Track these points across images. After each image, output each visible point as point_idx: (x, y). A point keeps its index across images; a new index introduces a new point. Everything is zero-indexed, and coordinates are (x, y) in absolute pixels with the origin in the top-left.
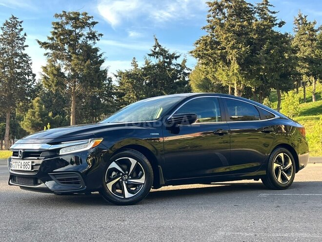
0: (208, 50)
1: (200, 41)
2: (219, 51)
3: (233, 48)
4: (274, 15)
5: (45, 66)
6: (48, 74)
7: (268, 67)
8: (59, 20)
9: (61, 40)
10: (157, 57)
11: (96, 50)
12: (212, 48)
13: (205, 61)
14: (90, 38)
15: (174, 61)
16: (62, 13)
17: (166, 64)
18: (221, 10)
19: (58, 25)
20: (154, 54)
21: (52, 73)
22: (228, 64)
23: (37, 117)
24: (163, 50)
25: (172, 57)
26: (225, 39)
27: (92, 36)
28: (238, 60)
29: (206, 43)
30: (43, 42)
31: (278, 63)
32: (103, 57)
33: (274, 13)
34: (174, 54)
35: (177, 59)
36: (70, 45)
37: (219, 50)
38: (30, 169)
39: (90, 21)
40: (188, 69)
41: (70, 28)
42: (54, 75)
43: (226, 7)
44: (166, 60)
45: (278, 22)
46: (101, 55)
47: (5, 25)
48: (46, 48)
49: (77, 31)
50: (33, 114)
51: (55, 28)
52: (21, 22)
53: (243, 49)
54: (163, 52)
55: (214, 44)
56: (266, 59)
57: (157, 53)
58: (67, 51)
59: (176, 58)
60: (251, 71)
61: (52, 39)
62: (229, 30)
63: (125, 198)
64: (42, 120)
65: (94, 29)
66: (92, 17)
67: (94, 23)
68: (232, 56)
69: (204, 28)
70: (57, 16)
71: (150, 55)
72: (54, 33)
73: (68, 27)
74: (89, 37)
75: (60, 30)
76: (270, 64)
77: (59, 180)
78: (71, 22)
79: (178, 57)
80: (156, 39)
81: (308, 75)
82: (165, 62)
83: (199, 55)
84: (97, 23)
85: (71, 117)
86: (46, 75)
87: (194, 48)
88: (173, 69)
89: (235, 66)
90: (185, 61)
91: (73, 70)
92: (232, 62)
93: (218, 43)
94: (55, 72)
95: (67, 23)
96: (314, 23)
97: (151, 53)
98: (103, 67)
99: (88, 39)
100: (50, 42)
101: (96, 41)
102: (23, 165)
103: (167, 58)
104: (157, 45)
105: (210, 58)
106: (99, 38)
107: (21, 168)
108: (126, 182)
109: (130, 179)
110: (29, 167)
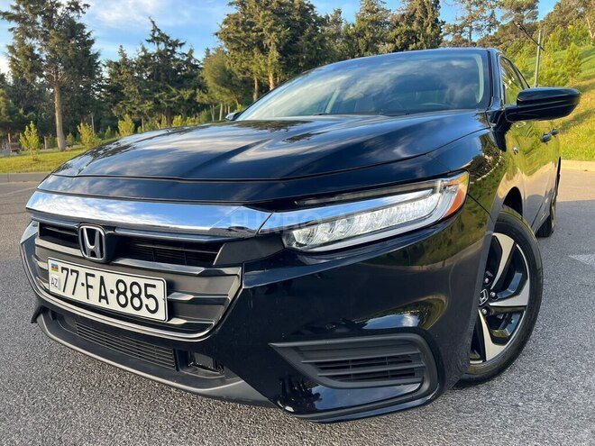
0: (239, 32)
1: (229, 20)
2: (255, 34)
3: (271, 30)
5: (11, 44)
6: (17, 56)
7: (309, 57)
9: (31, 10)
10: (158, 44)
11: (82, 26)
12: (245, 30)
13: (235, 46)
14: (73, 10)
15: (178, 50)
17: (169, 53)
20: (154, 40)
21: (24, 54)
22: (264, 51)
24: (162, 35)
25: (175, 44)
26: (263, 17)
27: (75, 7)
28: (278, 46)
29: (237, 23)
30: (4, 11)
32: (91, 37)
34: (177, 40)
35: (183, 47)
36: (45, 18)
37: (253, 32)
38: (161, 315)
40: (196, 60)
42: (27, 57)
44: (168, 48)
46: (89, 34)
48: (10, 19)
53: (283, 32)
54: (164, 38)
55: (248, 25)
56: (308, 47)
57: (157, 39)
58: (40, 26)
59: (181, 45)
60: (288, 61)
61: (17, 8)
64: (11, 118)
68: (271, 40)
69: (231, 4)
71: (149, 41)
74: (70, 8)
79: (183, 44)
80: (153, 22)
82: (168, 50)
85: (57, 114)
86: (14, 57)
88: (178, 59)
89: (274, 54)
90: (191, 51)
91: (53, 51)
92: (271, 48)
93: (252, 24)
94: (28, 53)
97: (150, 38)
98: (94, 49)
99: (70, 11)
100: (15, 12)
101: (81, 14)
102: (116, 292)
103: (170, 45)
104: (156, 29)
105: (242, 43)
106: (85, 10)
107: (104, 301)
108: (485, 311)
109: (495, 299)
110: (153, 307)
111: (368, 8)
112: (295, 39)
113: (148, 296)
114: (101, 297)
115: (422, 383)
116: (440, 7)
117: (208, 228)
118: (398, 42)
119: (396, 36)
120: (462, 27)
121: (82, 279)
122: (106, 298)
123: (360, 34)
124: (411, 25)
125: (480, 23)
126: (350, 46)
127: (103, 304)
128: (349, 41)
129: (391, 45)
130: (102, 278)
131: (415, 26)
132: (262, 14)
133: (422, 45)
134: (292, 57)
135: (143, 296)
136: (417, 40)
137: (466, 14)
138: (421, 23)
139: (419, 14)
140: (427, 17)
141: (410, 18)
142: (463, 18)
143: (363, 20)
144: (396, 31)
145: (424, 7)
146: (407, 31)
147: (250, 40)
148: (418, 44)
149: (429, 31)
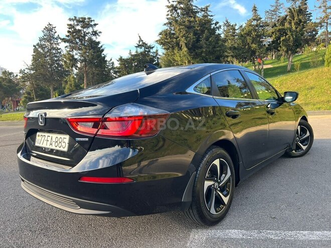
0: (167, 39)
1: (162, 33)
2: (175, 40)
3: (183, 37)
4: (211, 18)
7: (208, 50)
8: (72, 23)
10: (141, 48)
11: (99, 43)
12: (170, 38)
13: (166, 47)
14: (94, 35)
15: (151, 51)
16: (74, 18)
17: (146, 53)
18: (176, 11)
19: (71, 26)
20: (139, 46)
21: (69, 59)
22: (180, 49)
23: (73, 87)
24: (144, 43)
25: (150, 47)
26: (179, 30)
27: (95, 33)
29: (166, 34)
30: (62, 38)
31: (215, 47)
32: (103, 48)
33: (212, 16)
36: (80, 40)
37: (175, 38)
39: (92, 23)
40: (160, 55)
41: (80, 28)
43: (180, 9)
45: (214, 22)
46: (102, 46)
47: (45, 29)
48: (65, 42)
49: (85, 30)
50: (71, 85)
51: (69, 28)
52: (55, 27)
54: (144, 45)
55: (172, 35)
56: (206, 44)
57: (140, 45)
58: (79, 44)
60: (196, 53)
61: (68, 36)
62: (180, 24)
65: (95, 29)
66: (94, 20)
67: (95, 25)
68: (183, 42)
69: (165, 24)
70: (70, 20)
71: (136, 47)
72: (69, 32)
73: (78, 28)
74: (92, 34)
75: (73, 29)
76: (209, 48)
78: (80, 24)
79: (153, 47)
80: (140, 37)
81: (233, 56)
82: (146, 51)
83: (162, 43)
84: (97, 24)
87: (158, 38)
88: (151, 55)
89: (185, 49)
91: (83, 56)
92: (183, 46)
93: (174, 34)
94: (71, 58)
95: (78, 25)
96: (236, 25)
97: (137, 45)
98: (103, 54)
99: (92, 36)
100: (67, 38)
101: (98, 37)
103: (147, 49)
104: (141, 40)
105: (169, 45)
106: (100, 34)
111: (254, 18)
112: (198, 40)
119: (273, 33)
120: (320, 23)
123: (249, 34)
124: (284, 25)
126: (243, 41)
128: (243, 38)
131: (287, 25)
132: (178, 28)
133: (289, 37)
134: (199, 51)
136: (286, 34)
137: (323, 15)
138: (290, 23)
139: (289, 18)
140: (294, 19)
141: (283, 21)
142: (321, 18)
144: (273, 30)
145: (292, 13)
146: (279, 29)
147: (173, 43)
148: (287, 36)
149: (294, 28)
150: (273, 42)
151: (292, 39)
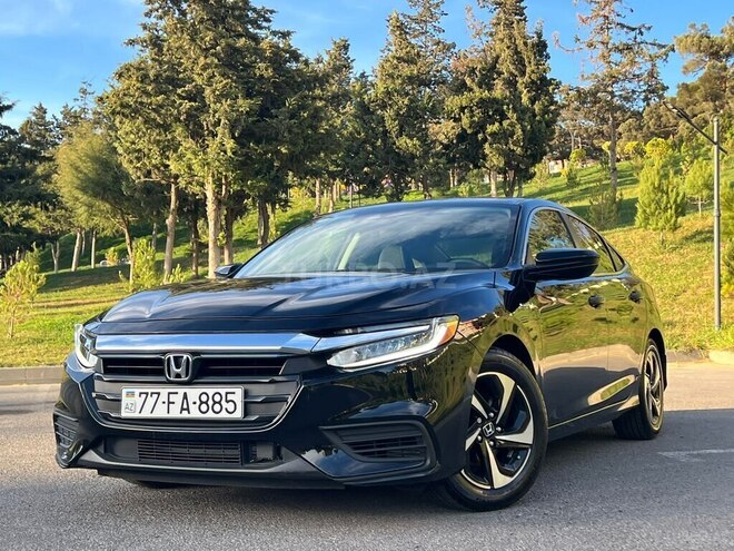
1: (128, 70)
2: (184, 102)
12: (160, 92)
28: (232, 127)
29: (146, 76)
38: (238, 414)
55: (167, 83)
56: (290, 130)
63: (493, 488)
68: (219, 111)
69: (132, 42)
77: (355, 446)
89: (223, 142)
92: (219, 129)
102: (198, 403)
105: (153, 115)
107: (185, 413)
108: (492, 443)
109: (501, 433)
110: (231, 410)
113: (227, 401)
114: (182, 409)
115: (425, 461)
116: (548, 57)
117: (279, 348)
118: (465, 121)
119: (462, 109)
120: (594, 93)
121: (164, 397)
122: (188, 409)
123: (386, 100)
124: (490, 88)
125: (629, 86)
127: (185, 415)
129: (452, 123)
130: (185, 394)
131: (499, 91)
132: (202, 61)
133: (512, 125)
135: (223, 402)
136: (504, 117)
137: (602, 70)
138: (511, 83)
139: (506, 67)
140: (523, 74)
141: (488, 75)
142: (597, 77)
143: (391, 76)
144: (463, 100)
145: (517, 52)
146: (483, 100)
148: (505, 123)
149: (525, 100)
150: (462, 137)
151: (520, 132)
